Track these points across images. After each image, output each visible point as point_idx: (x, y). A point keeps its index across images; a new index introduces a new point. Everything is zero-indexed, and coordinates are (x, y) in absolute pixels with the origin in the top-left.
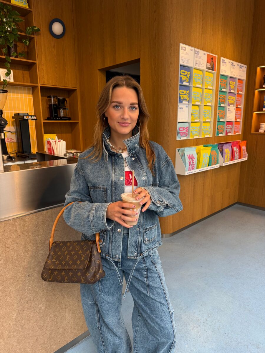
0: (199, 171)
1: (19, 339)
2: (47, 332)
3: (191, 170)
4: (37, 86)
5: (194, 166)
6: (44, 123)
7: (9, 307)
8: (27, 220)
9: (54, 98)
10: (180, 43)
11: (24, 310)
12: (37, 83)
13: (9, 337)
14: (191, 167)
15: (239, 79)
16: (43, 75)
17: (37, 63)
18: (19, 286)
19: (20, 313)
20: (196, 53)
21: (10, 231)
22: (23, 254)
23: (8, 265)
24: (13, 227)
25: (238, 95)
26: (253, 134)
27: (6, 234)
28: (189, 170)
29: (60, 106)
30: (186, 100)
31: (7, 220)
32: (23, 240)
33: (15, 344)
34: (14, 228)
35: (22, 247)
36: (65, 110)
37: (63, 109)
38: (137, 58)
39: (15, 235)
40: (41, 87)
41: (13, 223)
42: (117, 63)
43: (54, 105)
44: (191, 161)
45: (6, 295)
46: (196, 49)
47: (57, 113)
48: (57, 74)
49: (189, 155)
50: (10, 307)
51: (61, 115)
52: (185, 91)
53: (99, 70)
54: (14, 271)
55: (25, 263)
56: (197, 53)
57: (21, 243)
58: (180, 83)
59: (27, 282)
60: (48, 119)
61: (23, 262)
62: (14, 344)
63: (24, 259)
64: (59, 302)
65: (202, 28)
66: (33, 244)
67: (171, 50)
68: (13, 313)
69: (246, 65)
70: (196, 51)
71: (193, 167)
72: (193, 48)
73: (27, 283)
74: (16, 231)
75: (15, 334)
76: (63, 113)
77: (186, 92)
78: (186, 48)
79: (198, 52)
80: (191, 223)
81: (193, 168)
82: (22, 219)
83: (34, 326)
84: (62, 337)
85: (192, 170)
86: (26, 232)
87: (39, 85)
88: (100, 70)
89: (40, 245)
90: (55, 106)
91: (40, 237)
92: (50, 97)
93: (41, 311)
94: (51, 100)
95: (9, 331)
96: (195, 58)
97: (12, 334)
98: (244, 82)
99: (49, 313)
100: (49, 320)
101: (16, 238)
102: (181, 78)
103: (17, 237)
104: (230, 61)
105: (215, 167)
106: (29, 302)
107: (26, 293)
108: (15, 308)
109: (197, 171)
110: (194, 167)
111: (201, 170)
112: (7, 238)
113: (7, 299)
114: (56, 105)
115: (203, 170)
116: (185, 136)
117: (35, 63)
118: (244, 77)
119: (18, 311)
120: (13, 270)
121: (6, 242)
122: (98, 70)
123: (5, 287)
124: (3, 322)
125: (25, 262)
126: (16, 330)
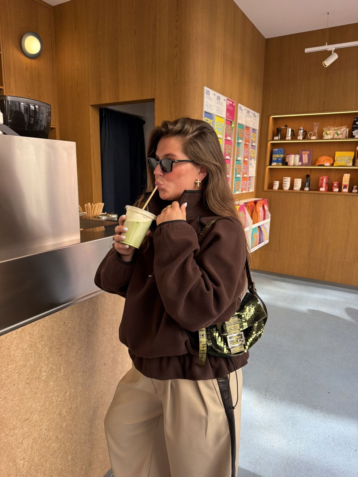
10: (204, 86)
15: (253, 129)
17: (4, 90)
20: (217, 98)
25: (252, 146)
26: (265, 191)
38: (150, 98)
46: (217, 94)
53: (91, 106)
62: (89, 451)
65: (223, 70)
69: (258, 112)
70: (217, 96)
78: (210, 92)
79: (220, 97)
88: (93, 106)
98: (257, 132)
104: (246, 108)
118: (257, 127)
119: (95, 409)
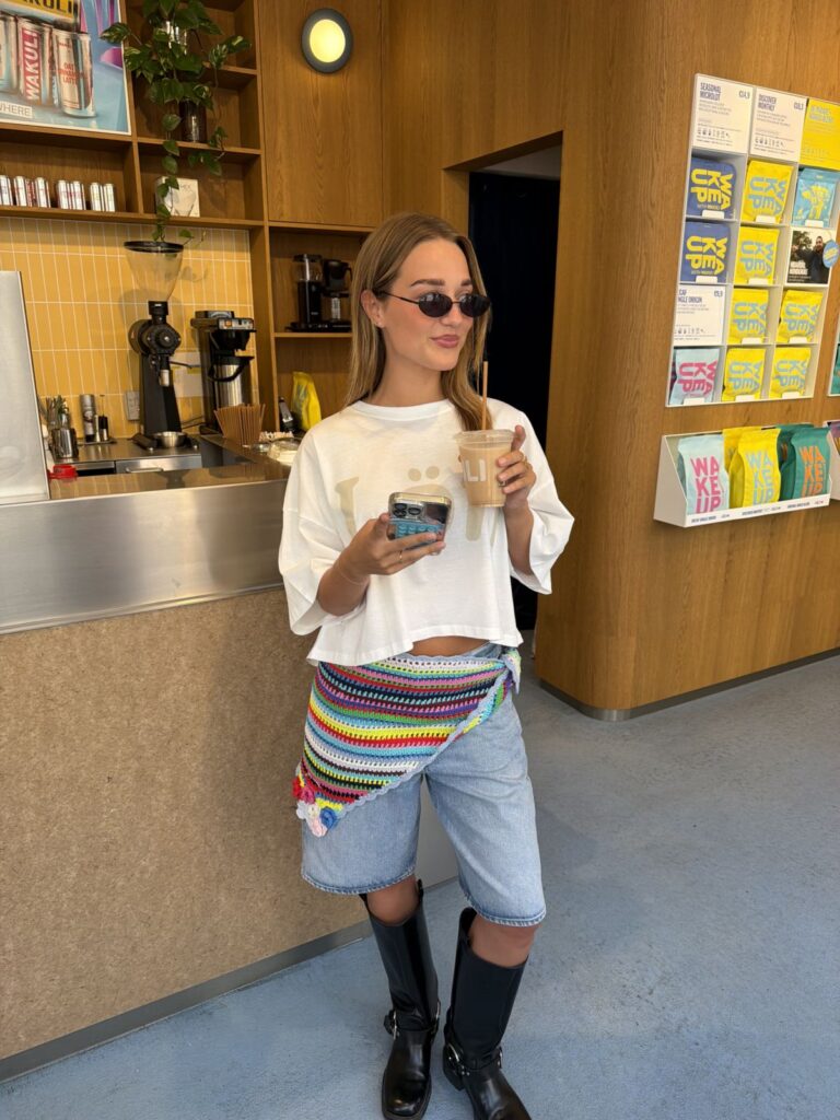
0: (744, 514)
1: (83, 938)
2: (163, 934)
3: (705, 511)
4: (262, 227)
5: (720, 496)
6: (277, 339)
7: (57, 853)
8: (104, 631)
9: (311, 261)
10: (696, 72)
11: (97, 867)
12: (262, 219)
13: (57, 927)
14: (707, 500)
16: (280, 193)
17: (263, 157)
18: (83, 803)
19: (86, 873)
20: (760, 105)
21: (57, 657)
22: (92, 721)
23: (52, 745)
24: (64, 647)
27: (46, 664)
28: (698, 512)
29: (328, 288)
30: (713, 270)
31: (48, 628)
32: (93, 684)
33: (73, 948)
34: (69, 651)
35: (90, 702)
36: (345, 300)
37: (342, 296)
38: (554, 131)
39: (72, 669)
40: (270, 228)
41: (66, 637)
42: (498, 148)
43: (310, 283)
44: (704, 480)
45: (48, 821)
46: (761, 91)
47: (319, 310)
48: (321, 187)
49: (698, 460)
50: (60, 854)
51: (334, 317)
52: (710, 242)
53: (446, 170)
54: (69, 761)
55: (100, 745)
56: (767, 104)
57: (88, 691)
58: (687, 213)
59: (106, 794)
60: (294, 328)
61: (94, 743)
63: (98, 735)
64: (199, 861)
66: (123, 698)
67: (662, 101)
68: (68, 869)
70: (761, 96)
71: (714, 499)
72: (748, 89)
73: (105, 798)
74: (73, 657)
75: (72, 922)
76: (339, 309)
77: (715, 244)
79: (771, 99)
80: (708, 683)
81: (716, 502)
82: (90, 629)
83: (125, 912)
84: (208, 954)
85: (712, 510)
86: (102, 663)
87: (267, 224)
88: (450, 170)
89: (143, 703)
90: (314, 288)
91: (142, 680)
92: (300, 258)
93: (147, 876)
94: (303, 268)
95: (57, 913)
96: (755, 120)
97: (64, 920)
99: (169, 884)
100: (168, 903)
101: (73, 677)
102: (692, 196)
103: (78, 674)
105: (808, 504)
106: (113, 847)
107: (104, 824)
108: (72, 858)
109: (737, 514)
110: (718, 499)
111: (749, 513)
112: (50, 673)
113: (50, 832)
114: (317, 284)
115: (760, 511)
116: (701, 392)
117: (257, 157)
120: (67, 759)
121: (47, 685)
122: (443, 173)
123: (45, 799)
124: (39, 887)
125: (99, 742)
126: (76, 914)
